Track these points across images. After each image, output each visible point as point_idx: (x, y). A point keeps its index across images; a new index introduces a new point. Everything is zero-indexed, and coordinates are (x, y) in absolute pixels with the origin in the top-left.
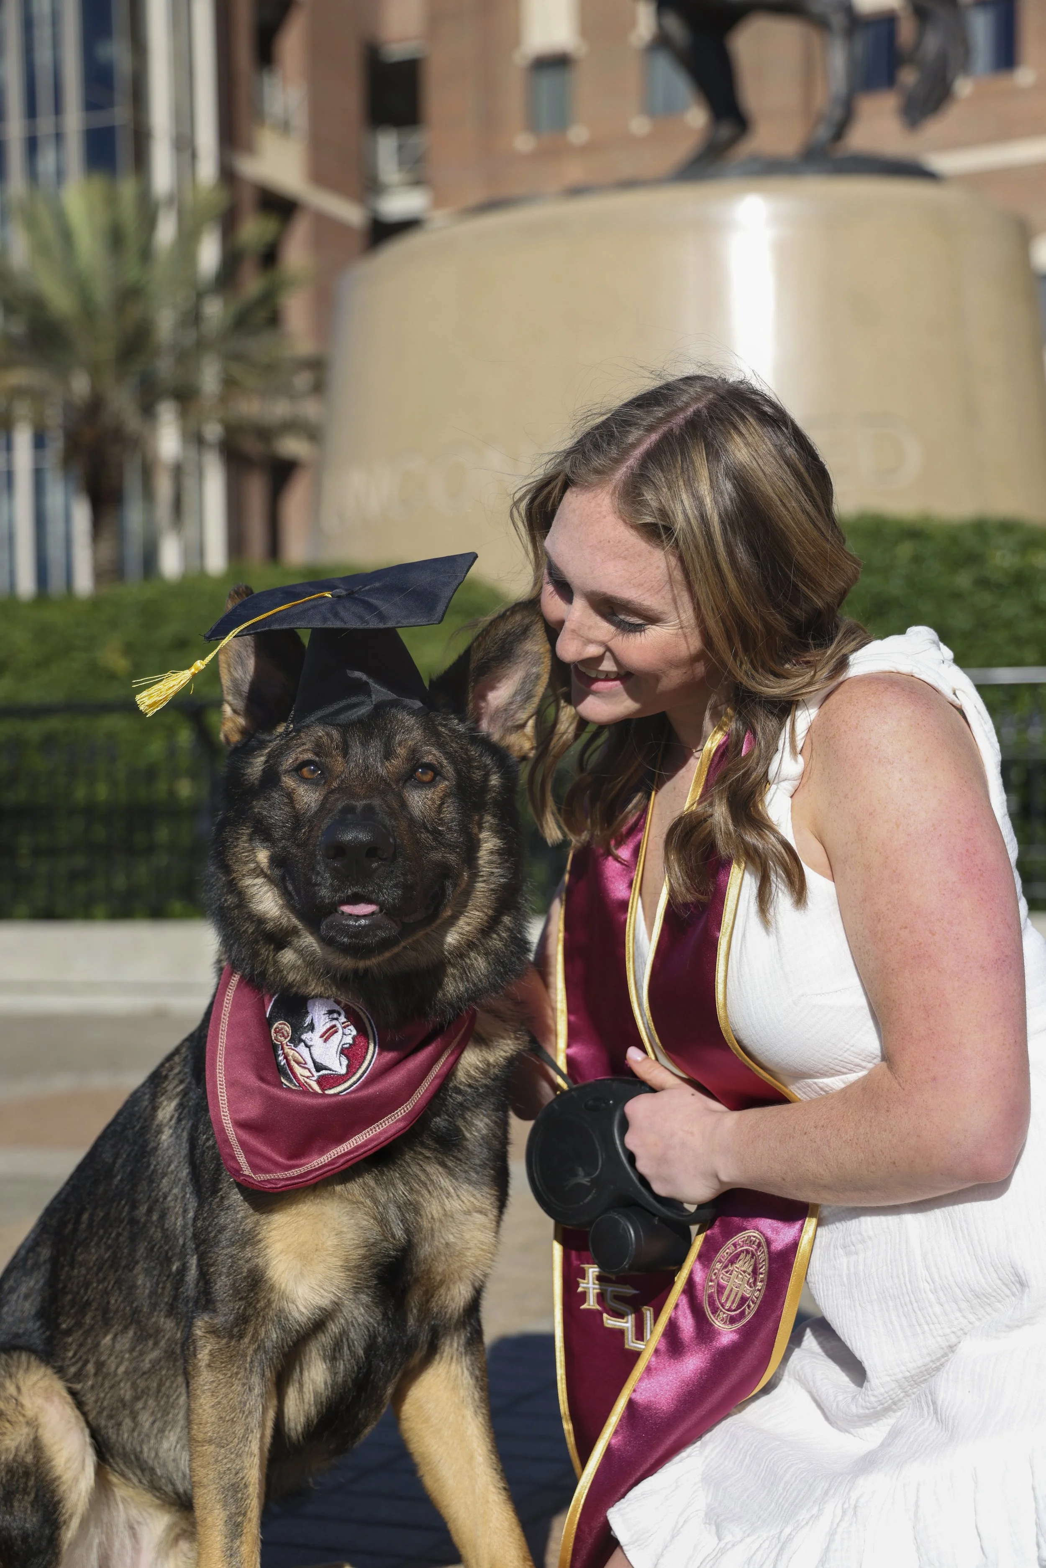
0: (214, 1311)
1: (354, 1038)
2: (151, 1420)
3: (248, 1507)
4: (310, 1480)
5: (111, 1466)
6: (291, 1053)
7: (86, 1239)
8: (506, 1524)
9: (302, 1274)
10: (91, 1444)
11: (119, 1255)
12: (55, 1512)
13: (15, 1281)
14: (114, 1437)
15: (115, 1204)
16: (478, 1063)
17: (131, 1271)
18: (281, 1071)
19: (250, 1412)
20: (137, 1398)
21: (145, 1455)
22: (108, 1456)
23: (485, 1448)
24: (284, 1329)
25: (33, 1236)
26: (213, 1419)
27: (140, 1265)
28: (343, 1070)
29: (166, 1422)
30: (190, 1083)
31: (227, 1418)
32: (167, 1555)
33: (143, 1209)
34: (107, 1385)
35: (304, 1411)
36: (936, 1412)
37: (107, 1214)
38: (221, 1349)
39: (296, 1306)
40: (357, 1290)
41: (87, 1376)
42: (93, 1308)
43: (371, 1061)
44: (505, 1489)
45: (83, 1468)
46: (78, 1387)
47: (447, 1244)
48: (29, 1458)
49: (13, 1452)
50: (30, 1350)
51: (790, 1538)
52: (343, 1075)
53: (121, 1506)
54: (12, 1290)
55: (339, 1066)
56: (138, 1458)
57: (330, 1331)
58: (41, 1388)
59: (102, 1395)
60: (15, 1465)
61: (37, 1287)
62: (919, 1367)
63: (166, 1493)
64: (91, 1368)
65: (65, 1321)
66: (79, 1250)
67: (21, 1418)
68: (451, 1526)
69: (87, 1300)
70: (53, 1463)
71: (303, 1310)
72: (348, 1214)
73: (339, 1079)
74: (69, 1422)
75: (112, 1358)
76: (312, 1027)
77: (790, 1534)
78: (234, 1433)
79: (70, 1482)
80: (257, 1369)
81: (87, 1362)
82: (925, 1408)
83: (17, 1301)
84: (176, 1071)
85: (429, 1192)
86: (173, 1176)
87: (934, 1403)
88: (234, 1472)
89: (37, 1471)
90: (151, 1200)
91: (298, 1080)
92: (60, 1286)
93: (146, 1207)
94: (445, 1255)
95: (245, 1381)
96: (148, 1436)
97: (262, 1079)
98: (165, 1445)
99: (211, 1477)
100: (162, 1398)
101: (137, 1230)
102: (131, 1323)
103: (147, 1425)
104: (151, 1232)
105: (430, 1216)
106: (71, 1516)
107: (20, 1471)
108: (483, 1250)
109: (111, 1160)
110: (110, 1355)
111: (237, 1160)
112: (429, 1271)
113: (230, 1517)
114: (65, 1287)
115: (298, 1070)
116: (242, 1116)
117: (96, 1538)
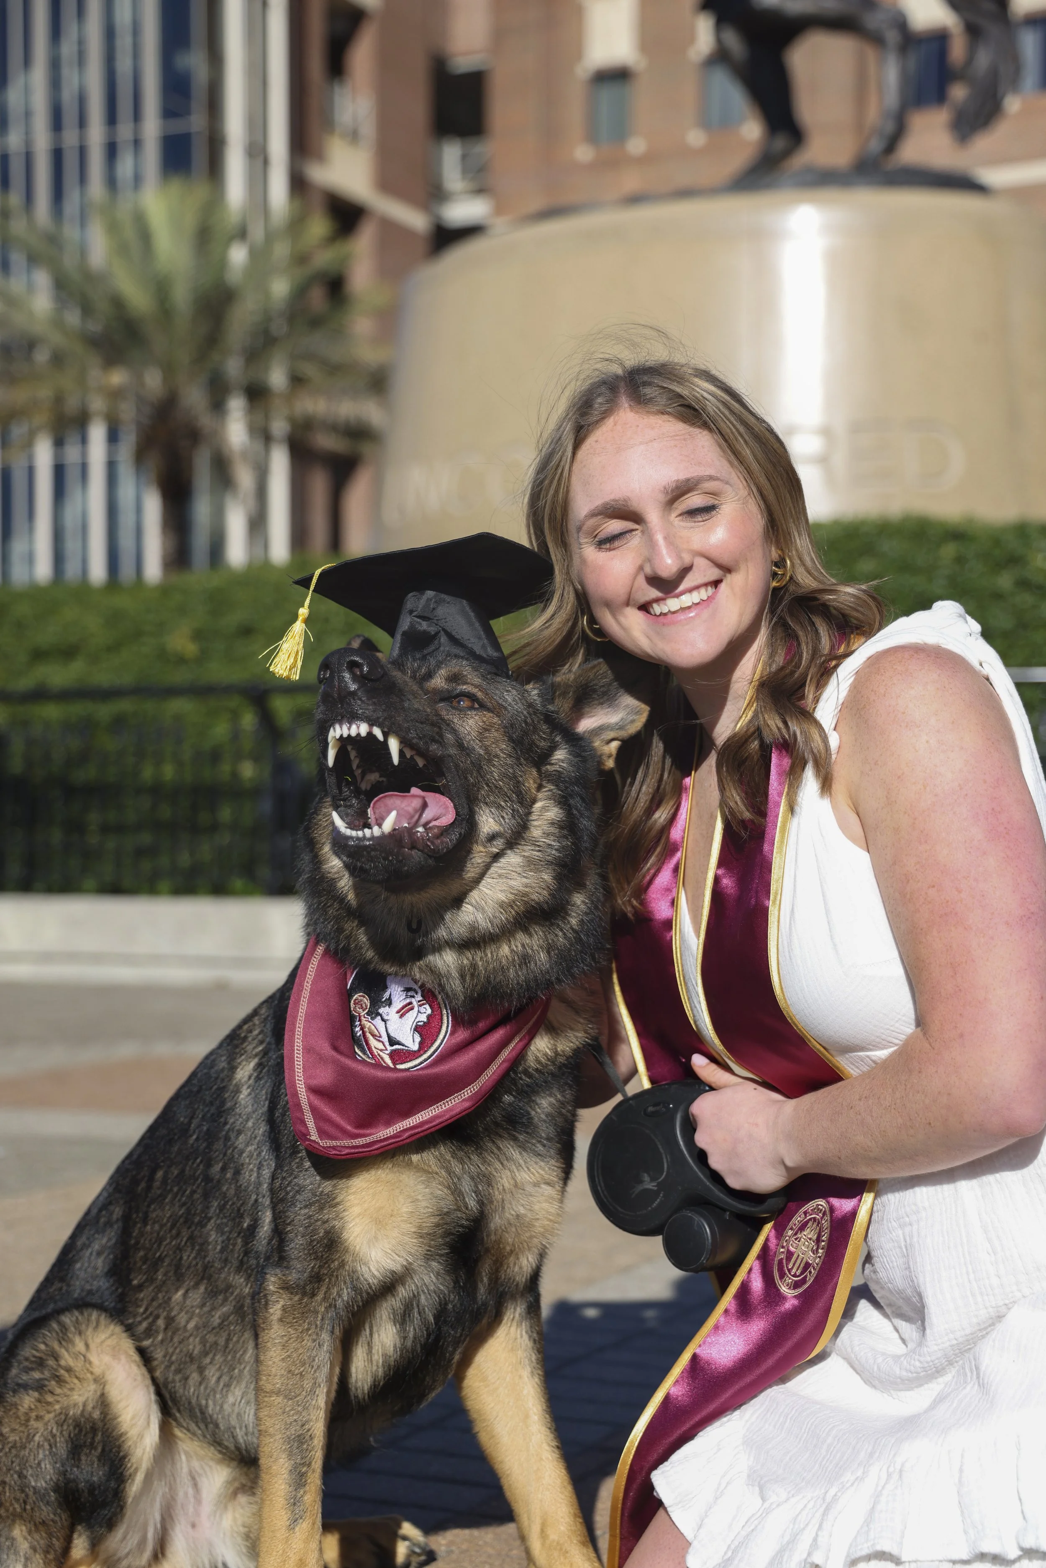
0: (287, 1268)
1: (429, 1017)
2: (217, 1375)
3: (312, 1458)
4: (371, 1439)
5: (176, 1420)
6: (368, 1025)
7: (160, 1196)
8: (558, 1481)
9: (376, 1238)
10: (156, 1401)
11: (193, 1212)
12: (121, 1466)
13: (88, 1239)
14: (181, 1391)
15: (190, 1163)
16: (548, 1051)
17: (205, 1226)
18: (355, 1040)
19: (318, 1367)
20: (205, 1354)
21: (210, 1409)
22: (174, 1411)
23: (540, 1408)
24: (355, 1288)
25: (105, 1194)
26: (283, 1371)
27: (212, 1221)
28: (415, 1047)
29: (231, 1378)
30: (269, 1043)
31: (296, 1372)
32: (226, 1508)
33: (217, 1168)
34: (176, 1340)
35: (372, 1372)
36: (978, 1378)
37: (183, 1171)
38: (293, 1306)
39: (369, 1268)
40: (428, 1257)
41: (157, 1332)
42: (165, 1264)
43: (442, 1041)
44: (558, 1447)
45: (148, 1424)
46: (146, 1343)
47: (518, 1216)
48: (96, 1415)
49: (81, 1408)
50: (101, 1307)
51: (835, 1499)
52: (415, 1052)
53: (183, 1457)
54: (86, 1246)
55: (412, 1042)
56: (202, 1413)
57: (400, 1295)
58: (109, 1346)
59: (171, 1350)
60: (83, 1420)
61: (109, 1244)
62: (966, 1335)
63: (227, 1448)
64: (161, 1323)
65: (136, 1278)
66: (153, 1207)
67: (89, 1375)
68: (505, 1482)
69: (160, 1256)
70: (120, 1419)
71: (376, 1273)
72: (423, 1183)
73: (411, 1055)
74: (135, 1380)
75: (183, 1313)
76: (389, 1002)
77: (835, 1495)
78: (302, 1386)
79: (135, 1438)
80: (327, 1327)
81: (157, 1317)
82: (969, 1374)
83: (89, 1258)
84: (256, 1032)
85: (502, 1164)
86: (249, 1134)
87: (977, 1368)
88: (300, 1423)
89: (103, 1428)
90: (226, 1158)
91: (372, 1053)
92: (133, 1242)
93: (221, 1165)
94: (515, 1226)
95: (314, 1337)
96: (214, 1391)
97: (335, 1048)
98: (231, 1399)
99: (277, 1427)
100: (229, 1353)
101: (211, 1188)
102: (202, 1278)
103: (214, 1380)
104: (225, 1188)
105: (501, 1188)
106: (136, 1470)
107: (88, 1427)
108: (551, 1220)
109: (186, 1121)
110: (181, 1310)
111: (306, 1125)
112: (499, 1242)
113: (295, 1467)
114: (137, 1243)
115: (373, 1042)
116: (314, 1082)
117: (160, 1490)
